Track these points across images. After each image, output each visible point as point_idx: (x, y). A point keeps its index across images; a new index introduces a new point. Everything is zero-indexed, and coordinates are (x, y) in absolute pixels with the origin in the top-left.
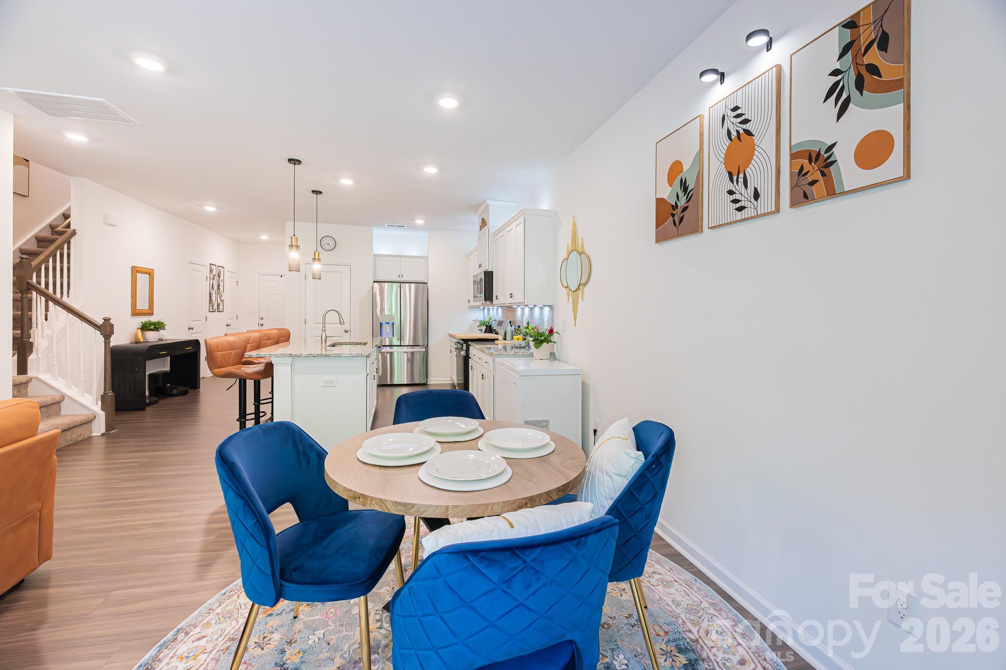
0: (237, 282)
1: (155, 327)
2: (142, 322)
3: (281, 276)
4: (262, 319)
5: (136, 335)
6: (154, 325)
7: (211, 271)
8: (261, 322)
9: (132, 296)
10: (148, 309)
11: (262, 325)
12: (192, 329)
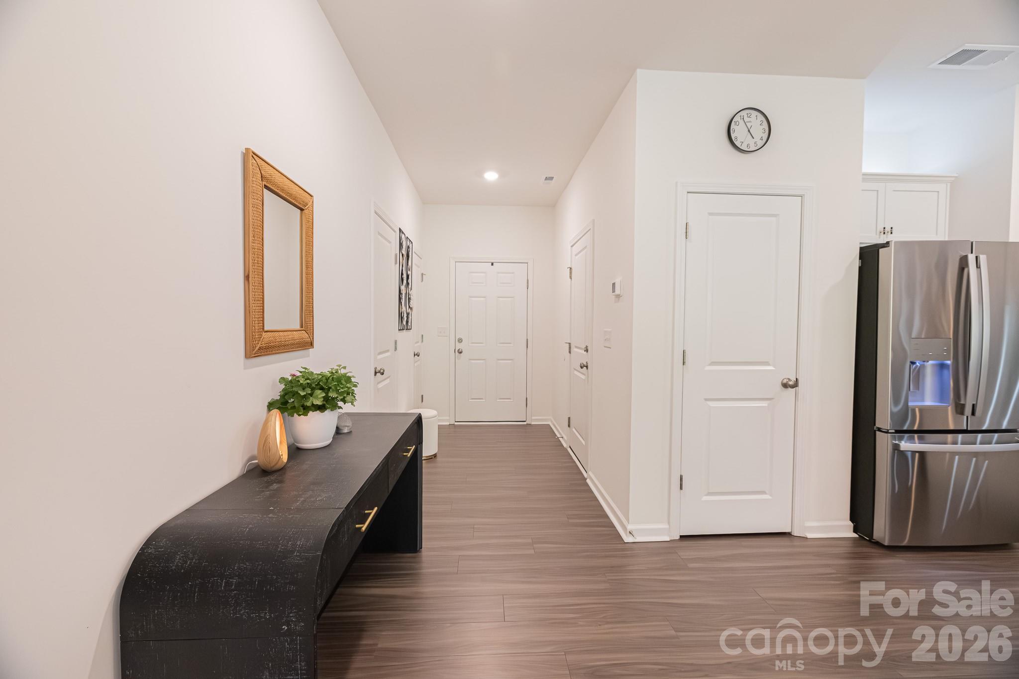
0: (422, 274)
1: (326, 399)
2: (283, 380)
3: (492, 264)
4: (460, 341)
5: (265, 442)
6: (322, 389)
7: (401, 245)
8: (459, 346)
9: (247, 278)
10: (298, 327)
11: (461, 353)
12: (382, 374)
